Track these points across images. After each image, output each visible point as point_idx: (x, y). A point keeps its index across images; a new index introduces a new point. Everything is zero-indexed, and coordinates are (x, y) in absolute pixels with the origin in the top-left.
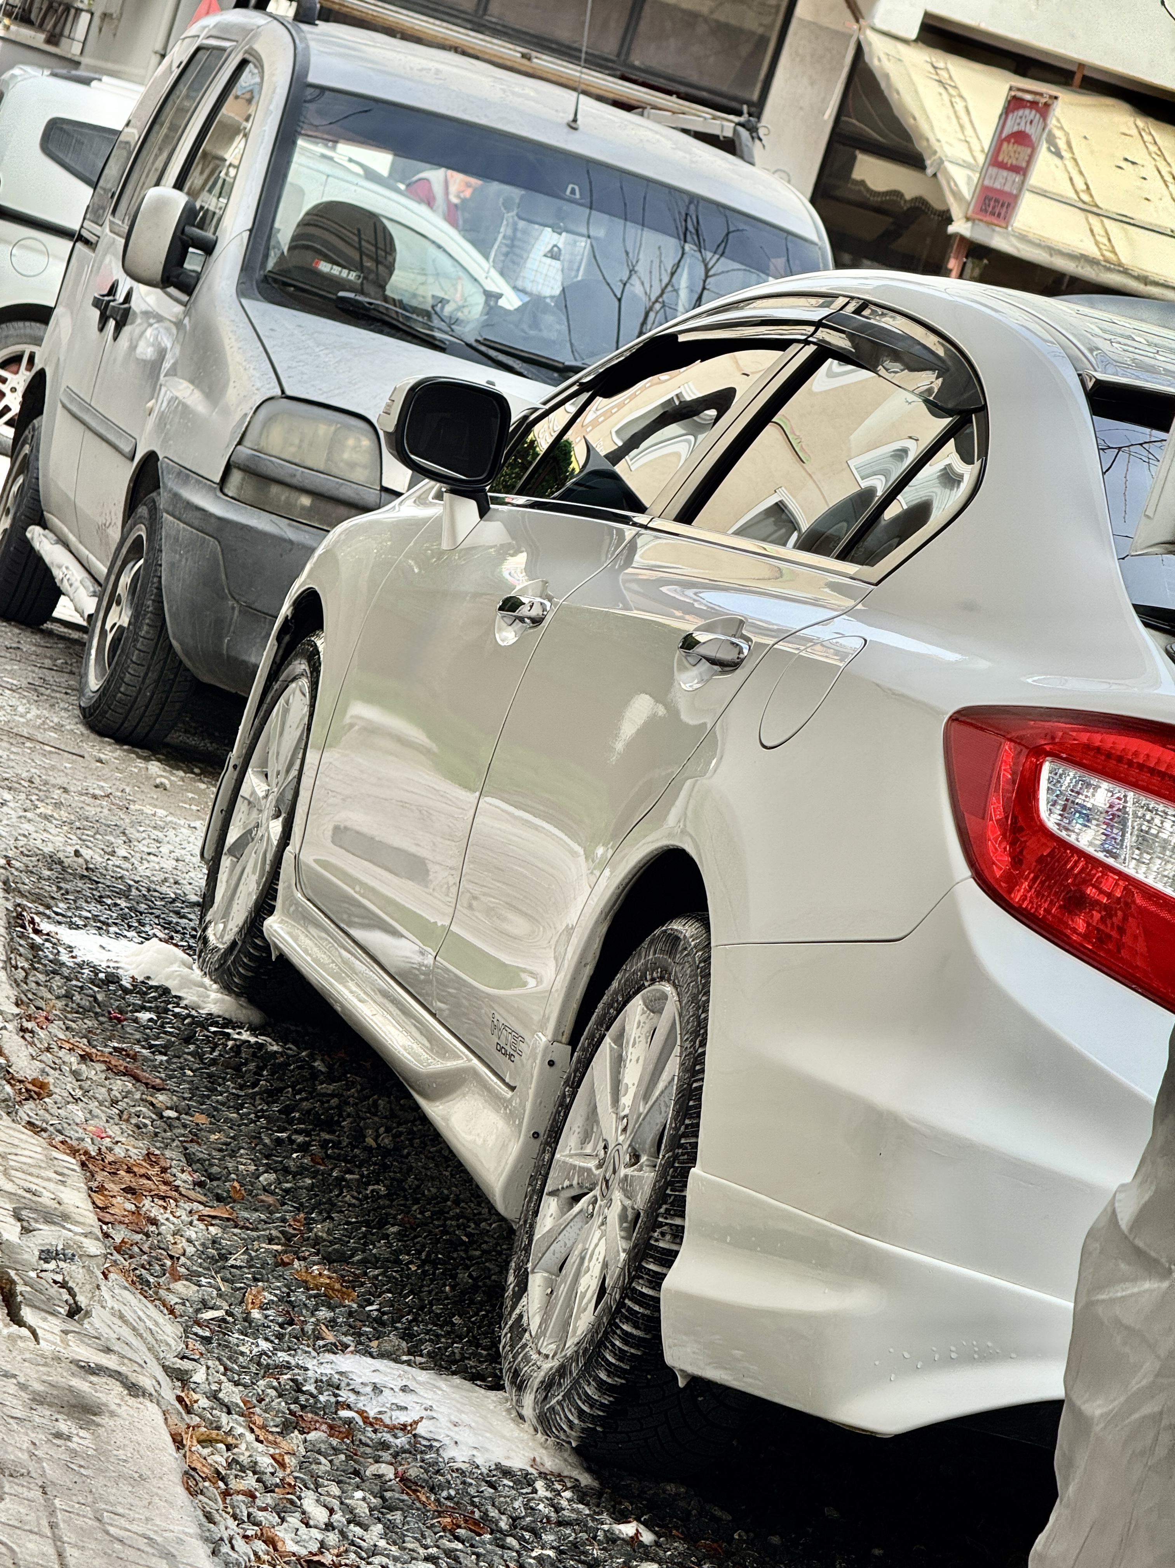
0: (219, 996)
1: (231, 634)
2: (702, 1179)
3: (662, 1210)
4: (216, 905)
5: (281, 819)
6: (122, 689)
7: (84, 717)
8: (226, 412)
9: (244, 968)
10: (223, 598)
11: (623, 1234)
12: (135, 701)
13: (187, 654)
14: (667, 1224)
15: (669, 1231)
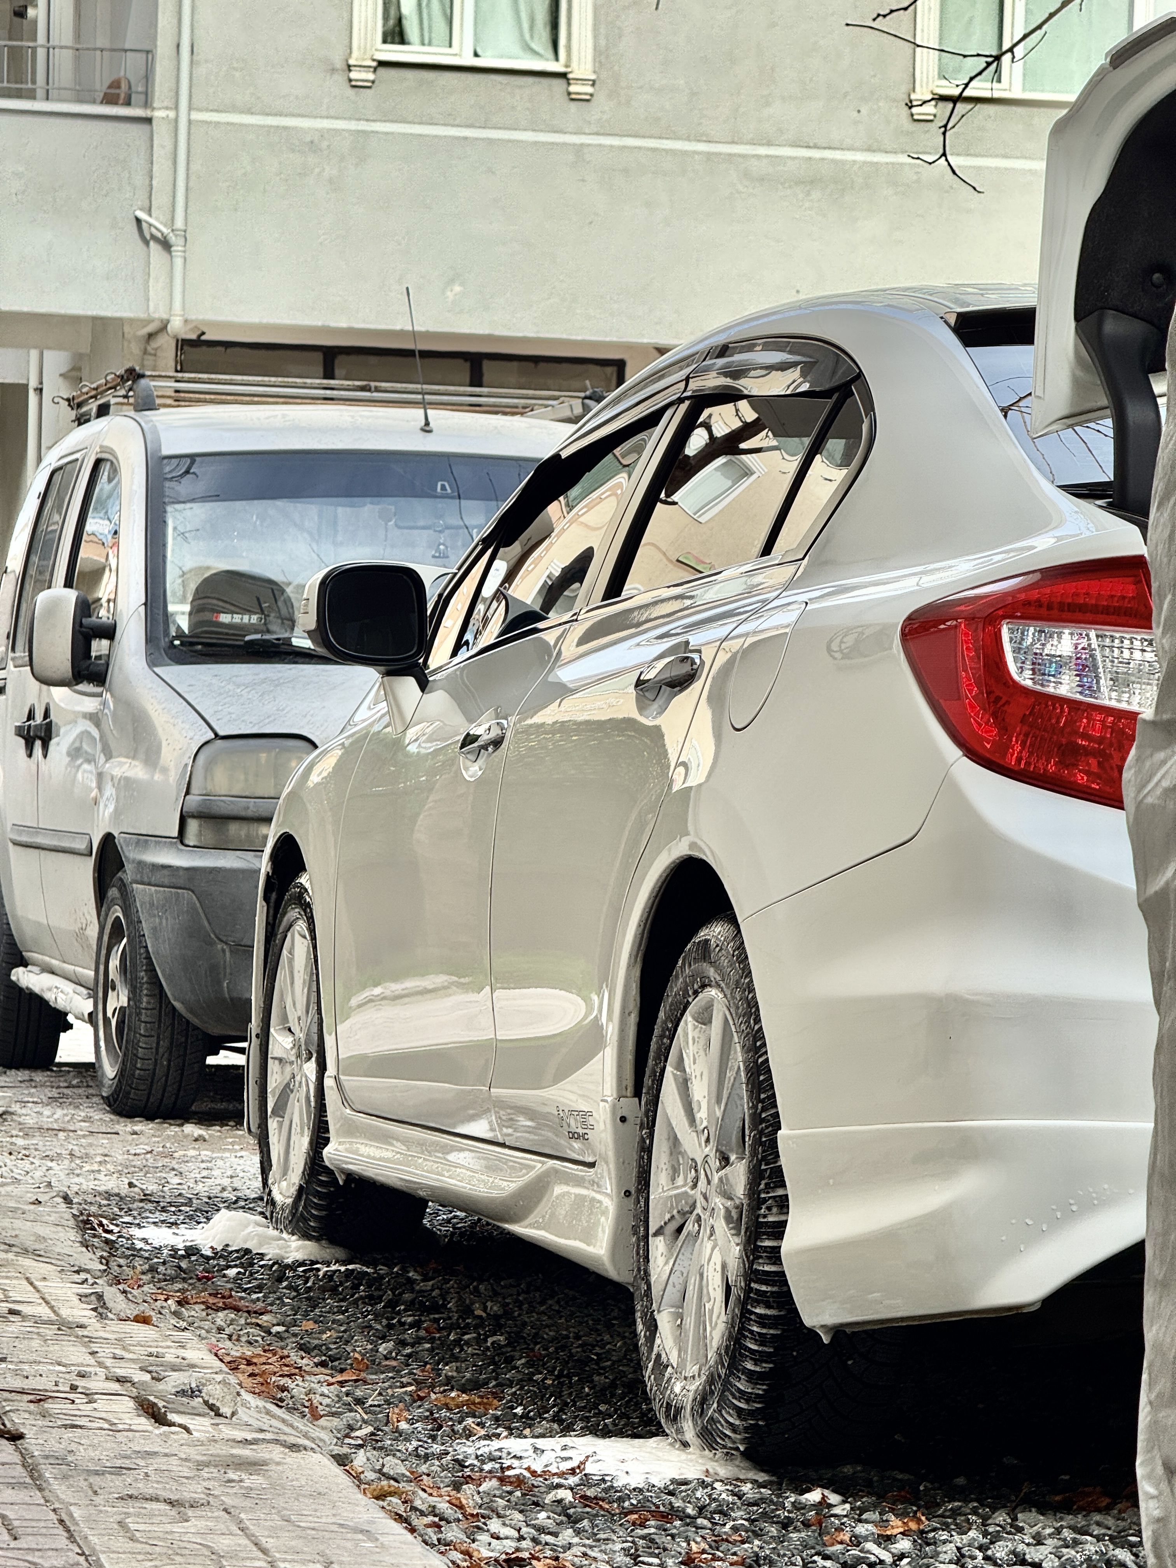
0: (300, 1243)
1: (228, 976)
2: (790, 1138)
3: (762, 1186)
4: (274, 1167)
5: (313, 1059)
6: (139, 1065)
7: (109, 1106)
8: (165, 770)
9: (316, 1209)
10: (211, 944)
11: (733, 1232)
12: (154, 1074)
13: (191, 1011)
14: (770, 1198)
15: (774, 1204)
